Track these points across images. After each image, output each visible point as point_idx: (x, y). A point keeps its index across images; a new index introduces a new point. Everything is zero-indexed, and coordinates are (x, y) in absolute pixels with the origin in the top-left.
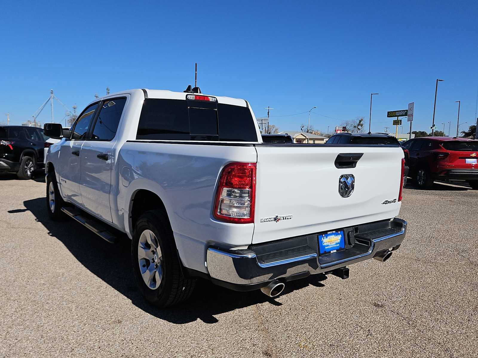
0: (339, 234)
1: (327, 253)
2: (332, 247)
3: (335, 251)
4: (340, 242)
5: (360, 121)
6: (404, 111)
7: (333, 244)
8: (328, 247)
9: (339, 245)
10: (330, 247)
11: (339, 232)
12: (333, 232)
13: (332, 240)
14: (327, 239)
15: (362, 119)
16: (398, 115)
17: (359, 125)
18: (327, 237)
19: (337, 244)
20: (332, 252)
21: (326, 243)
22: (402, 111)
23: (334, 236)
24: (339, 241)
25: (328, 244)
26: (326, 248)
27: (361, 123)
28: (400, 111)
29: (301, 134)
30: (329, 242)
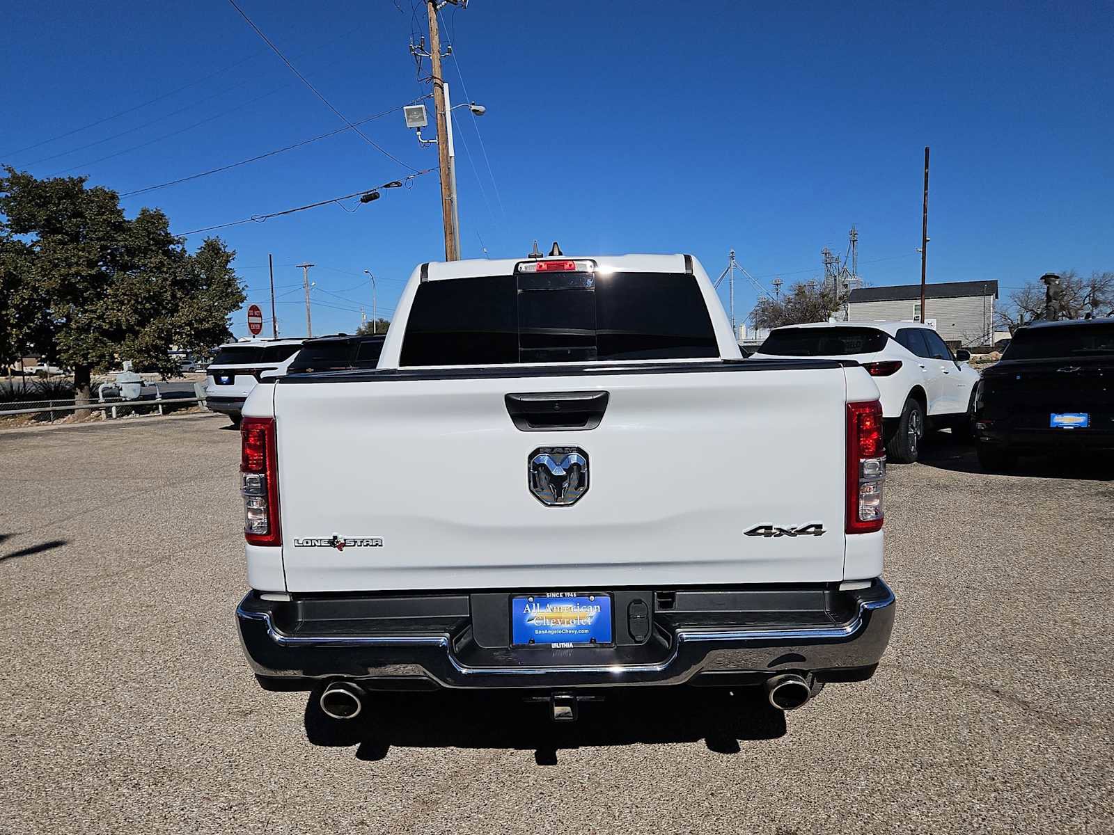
0: (593, 604)
2: (560, 632)
3: (569, 645)
4: (594, 623)
7: (564, 626)
8: (546, 632)
9: (587, 631)
10: (554, 632)
11: (592, 597)
13: (563, 616)
14: (541, 611)
18: (543, 606)
19: (580, 627)
20: (555, 645)
21: (539, 621)
23: (569, 605)
24: (590, 621)
25: (545, 623)
26: (536, 632)
30: (550, 619)
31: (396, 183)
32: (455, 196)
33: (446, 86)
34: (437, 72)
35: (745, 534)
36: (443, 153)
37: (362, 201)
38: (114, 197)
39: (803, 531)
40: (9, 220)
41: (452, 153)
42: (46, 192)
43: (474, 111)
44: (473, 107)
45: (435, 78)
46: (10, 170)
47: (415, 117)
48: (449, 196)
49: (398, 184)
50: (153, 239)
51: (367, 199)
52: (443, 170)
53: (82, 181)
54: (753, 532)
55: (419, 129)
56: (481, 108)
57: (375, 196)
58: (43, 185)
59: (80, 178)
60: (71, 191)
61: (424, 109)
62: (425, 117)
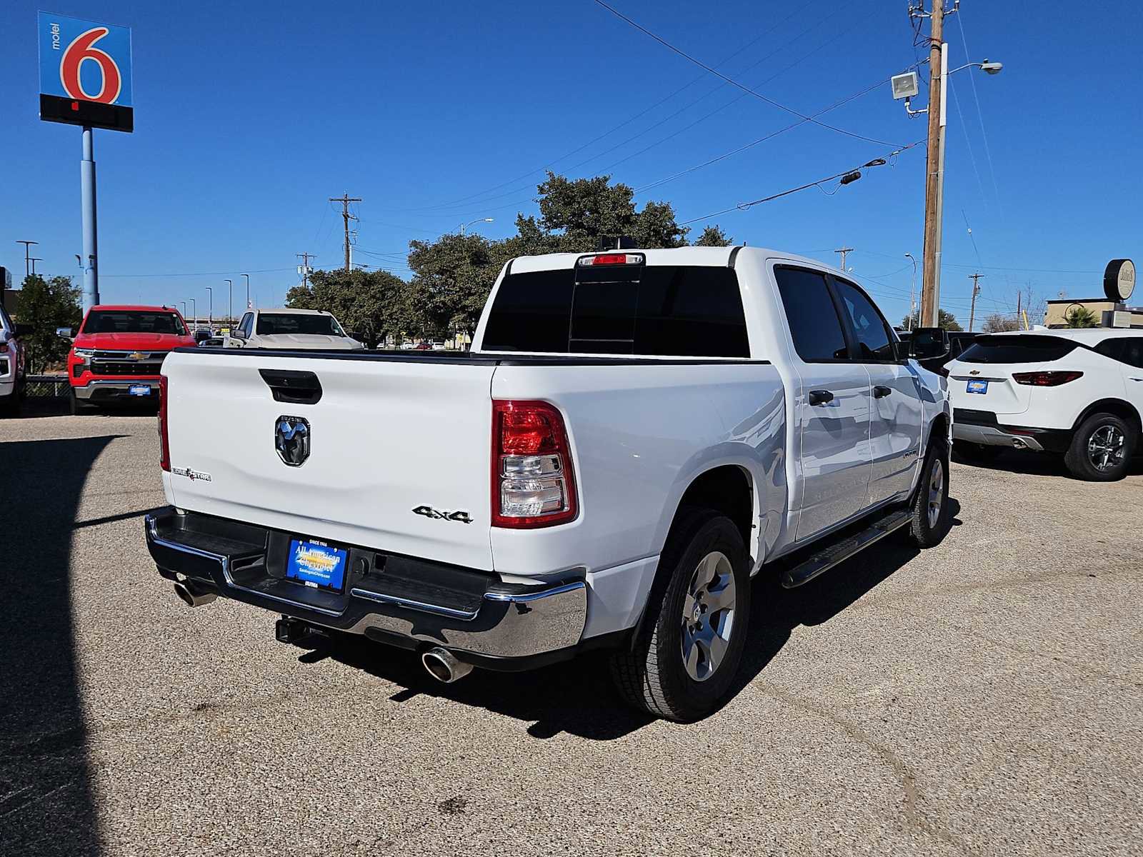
1: (299, 581)
2: (314, 573)
3: (316, 586)
4: (334, 571)
7: (317, 569)
8: (306, 571)
9: (328, 577)
10: (309, 573)
11: (336, 550)
12: (322, 544)
13: (318, 560)
14: (307, 553)
18: (308, 550)
20: (307, 583)
21: (303, 562)
23: (323, 553)
24: (332, 569)
25: (306, 563)
26: (301, 570)
30: (310, 561)
31: (879, 161)
32: (941, 171)
33: (945, 47)
34: (936, 32)
35: (413, 510)
36: (933, 124)
37: (843, 182)
38: (627, 193)
39: (454, 517)
40: (543, 218)
41: (943, 122)
42: (573, 192)
43: (988, 70)
44: (985, 66)
45: (933, 40)
46: (551, 175)
47: (905, 86)
48: (935, 171)
49: (882, 162)
50: (654, 230)
51: (846, 180)
52: (931, 142)
53: (606, 180)
54: (418, 511)
55: (908, 99)
56: (996, 65)
57: (856, 177)
58: (571, 188)
59: (605, 177)
60: (594, 190)
61: (915, 78)
62: (915, 85)
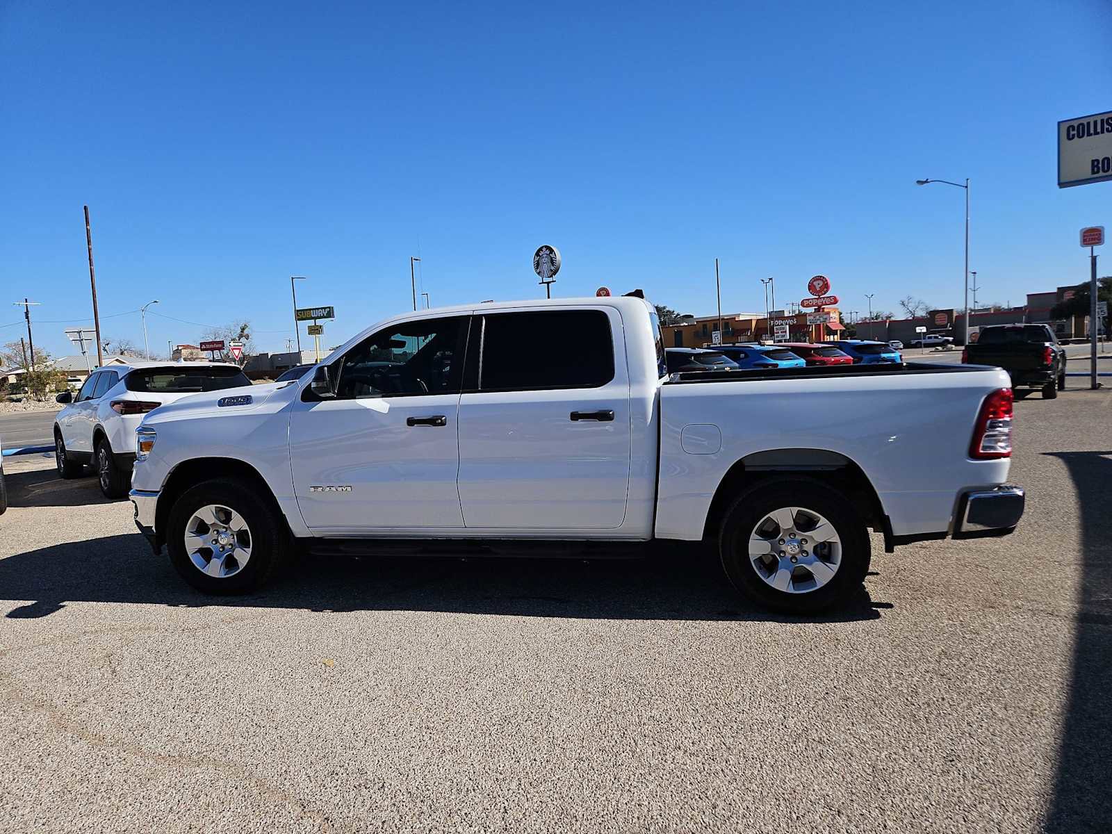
5: (243, 329)
6: (325, 308)
15: (245, 325)
16: (315, 316)
17: (241, 336)
22: (322, 308)
27: (246, 332)
28: (318, 309)
29: (117, 360)
